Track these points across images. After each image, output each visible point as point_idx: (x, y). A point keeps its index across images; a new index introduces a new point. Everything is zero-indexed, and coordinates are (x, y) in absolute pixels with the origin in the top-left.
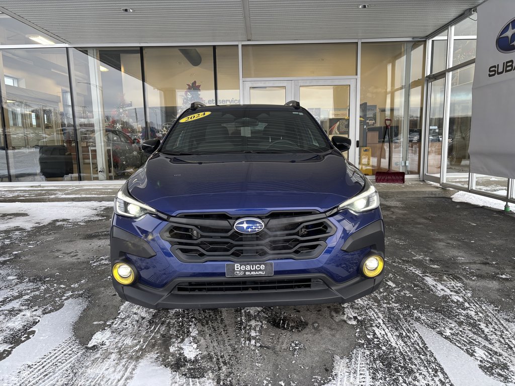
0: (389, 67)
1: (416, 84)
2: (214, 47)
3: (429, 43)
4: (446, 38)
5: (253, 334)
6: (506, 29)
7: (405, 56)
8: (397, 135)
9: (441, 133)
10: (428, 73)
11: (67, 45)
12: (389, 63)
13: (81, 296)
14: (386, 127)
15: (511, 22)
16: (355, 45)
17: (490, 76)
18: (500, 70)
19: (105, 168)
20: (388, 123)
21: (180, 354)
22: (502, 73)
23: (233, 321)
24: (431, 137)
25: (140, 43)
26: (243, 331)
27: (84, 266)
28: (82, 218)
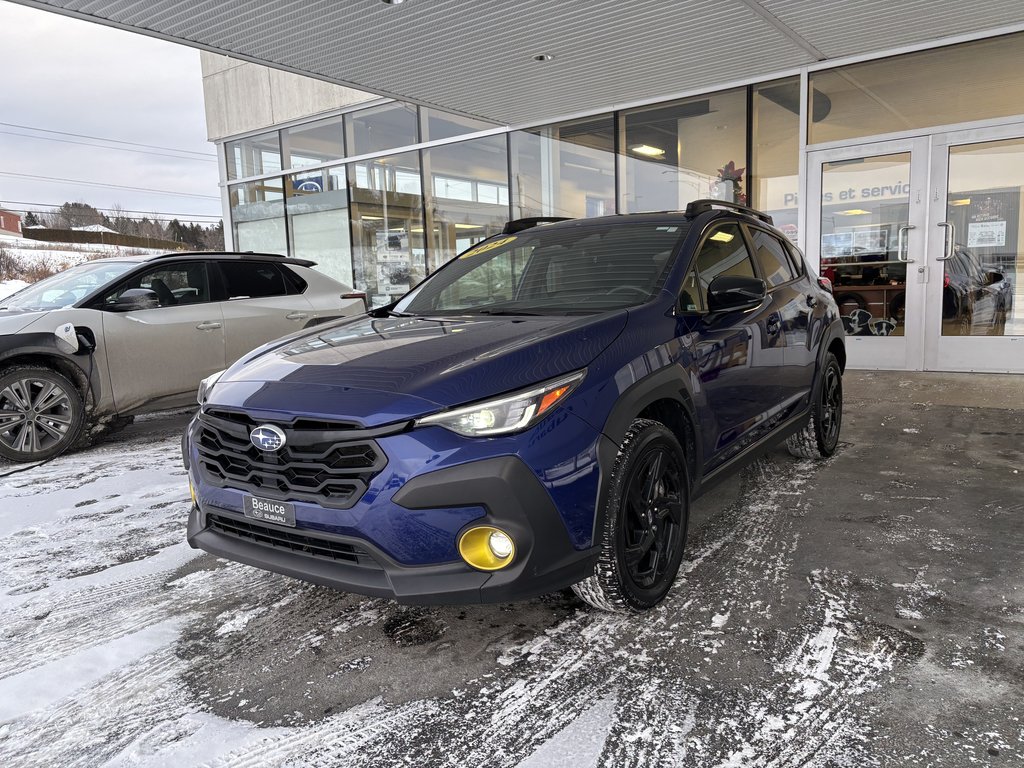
2: (749, 89)
11: (507, 129)
25: (613, 104)
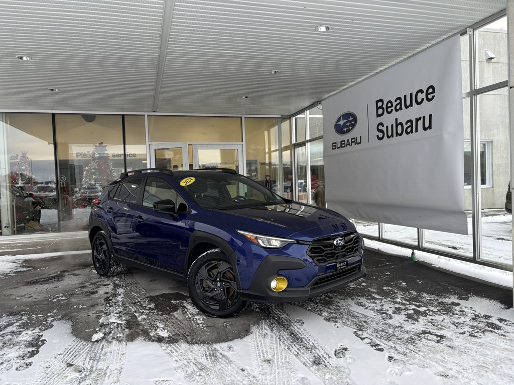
0: (266, 133)
1: (286, 148)
2: (123, 116)
3: (293, 119)
4: (303, 116)
5: (199, 322)
6: (339, 120)
7: (277, 126)
8: (275, 182)
9: (306, 186)
10: (294, 142)
12: (266, 130)
13: (61, 319)
14: (267, 181)
15: (342, 116)
16: (240, 119)
17: (333, 149)
18: (339, 146)
19: (10, 223)
20: (268, 178)
21: (158, 336)
22: (339, 148)
23: (184, 318)
24: (300, 189)
25: (52, 110)
26: (193, 322)
27: (46, 302)
28: (9, 270)
